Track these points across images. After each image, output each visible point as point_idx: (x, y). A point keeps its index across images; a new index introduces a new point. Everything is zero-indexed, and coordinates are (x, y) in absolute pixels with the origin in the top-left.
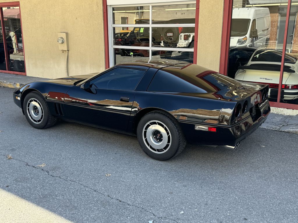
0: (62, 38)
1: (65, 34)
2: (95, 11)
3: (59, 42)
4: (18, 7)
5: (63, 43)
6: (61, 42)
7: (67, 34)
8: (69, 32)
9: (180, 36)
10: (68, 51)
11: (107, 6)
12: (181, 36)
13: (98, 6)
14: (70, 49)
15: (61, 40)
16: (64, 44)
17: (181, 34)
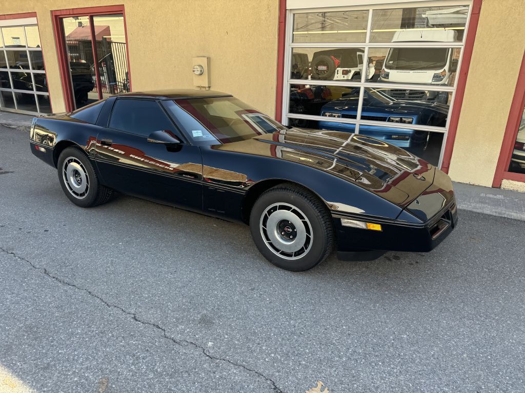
0: (200, 66)
1: (205, 59)
2: (264, 19)
3: (195, 72)
4: (122, 18)
5: (201, 74)
6: (199, 72)
7: (209, 59)
8: (212, 56)
9: (336, 71)
10: (210, 87)
11: (286, 10)
12: (338, 71)
13: (270, 11)
14: (212, 85)
15: (199, 69)
16: (202, 76)
17: (338, 69)
